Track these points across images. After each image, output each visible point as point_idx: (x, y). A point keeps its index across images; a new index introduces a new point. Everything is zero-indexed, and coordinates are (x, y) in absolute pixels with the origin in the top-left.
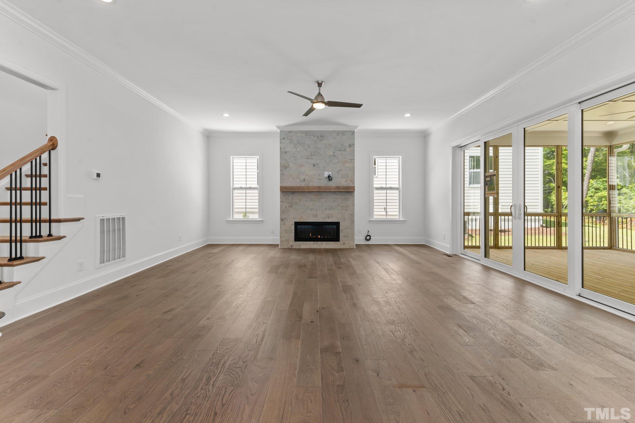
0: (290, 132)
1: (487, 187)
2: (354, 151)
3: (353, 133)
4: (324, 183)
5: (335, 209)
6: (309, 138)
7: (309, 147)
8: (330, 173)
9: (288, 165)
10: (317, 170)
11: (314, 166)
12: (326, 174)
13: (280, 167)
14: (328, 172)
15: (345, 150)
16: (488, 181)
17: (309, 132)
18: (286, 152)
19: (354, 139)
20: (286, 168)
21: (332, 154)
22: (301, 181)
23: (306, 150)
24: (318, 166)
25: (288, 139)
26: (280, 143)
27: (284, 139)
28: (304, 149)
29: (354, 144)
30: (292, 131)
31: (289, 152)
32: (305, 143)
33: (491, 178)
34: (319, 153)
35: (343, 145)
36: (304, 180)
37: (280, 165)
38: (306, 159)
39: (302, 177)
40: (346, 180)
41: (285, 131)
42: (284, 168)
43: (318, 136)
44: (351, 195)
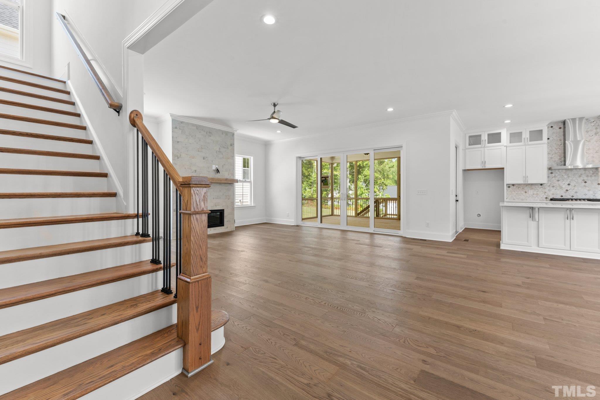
0: (182, 123)
1: (322, 183)
2: (234, 149)
3: (233, 134)
4: (212, 175)
5: (220, 198)
6: (200, 132)
7: (200, 140)
8: (217, 166)
9: (181, 155)
10: (207, 163)
11: (204, 159)
12: (214, 167)
13: (172, 156)
14: (216, 165)
15: (228, 148)
16: (323, 180)
17: (200, 126)
18: (178, 142)
19: (234, 140)
20: (178, 158)
21: (218, 150)
22: (193, 172)
23: (197, 143)
24: (207, 159)
25: (180, 129)
26: (172, 132)
27: (176, 128)
28: (195, 141)
29: (234, 144)
30: (184, 122)
31: (181, 142)
32: (196, 136)
33: (325, 179)
34: (208, 147)
35: (226, 144)
36: (196, 171)
37: (172, 154)
38: (196, 151)
39: (194, 168)
40: (228, 173)
41: (178, 121)
42: (176, 157)
43: (207, 132)
44: (232, 186)
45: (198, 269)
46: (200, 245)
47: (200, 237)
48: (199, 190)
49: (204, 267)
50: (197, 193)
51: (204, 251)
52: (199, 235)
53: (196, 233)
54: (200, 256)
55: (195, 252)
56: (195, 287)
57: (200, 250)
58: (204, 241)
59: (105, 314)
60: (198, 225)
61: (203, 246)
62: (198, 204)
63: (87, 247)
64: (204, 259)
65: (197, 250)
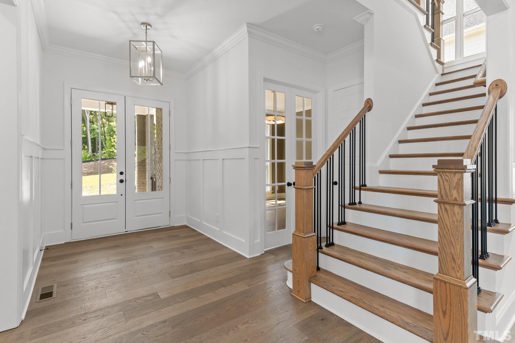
45: (448, 268)
46: (451, 241)
47: (451, 232)
48: (449, 176)
49: (458, 272)
50: (446, 179)
51: (458, 251)
52: (449, 228)
53: (445, 225)
54: (452, 254)
55: (444, 247)
56: (440, 286)
57: (452, 247)
58: (457, 239)
59: (406, 272)
60: (447, 218)
61: (457, 245)
62: (448, 191)
63: (424, 218)
64: (458, 261)
65: (447, 246)
